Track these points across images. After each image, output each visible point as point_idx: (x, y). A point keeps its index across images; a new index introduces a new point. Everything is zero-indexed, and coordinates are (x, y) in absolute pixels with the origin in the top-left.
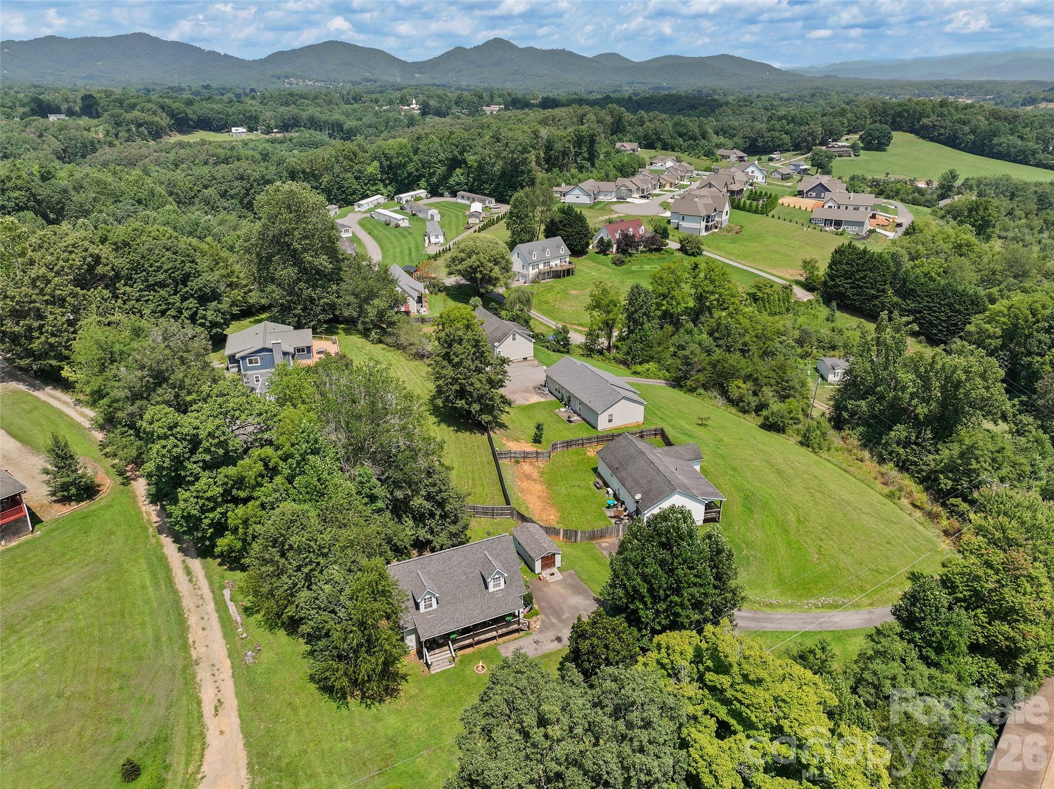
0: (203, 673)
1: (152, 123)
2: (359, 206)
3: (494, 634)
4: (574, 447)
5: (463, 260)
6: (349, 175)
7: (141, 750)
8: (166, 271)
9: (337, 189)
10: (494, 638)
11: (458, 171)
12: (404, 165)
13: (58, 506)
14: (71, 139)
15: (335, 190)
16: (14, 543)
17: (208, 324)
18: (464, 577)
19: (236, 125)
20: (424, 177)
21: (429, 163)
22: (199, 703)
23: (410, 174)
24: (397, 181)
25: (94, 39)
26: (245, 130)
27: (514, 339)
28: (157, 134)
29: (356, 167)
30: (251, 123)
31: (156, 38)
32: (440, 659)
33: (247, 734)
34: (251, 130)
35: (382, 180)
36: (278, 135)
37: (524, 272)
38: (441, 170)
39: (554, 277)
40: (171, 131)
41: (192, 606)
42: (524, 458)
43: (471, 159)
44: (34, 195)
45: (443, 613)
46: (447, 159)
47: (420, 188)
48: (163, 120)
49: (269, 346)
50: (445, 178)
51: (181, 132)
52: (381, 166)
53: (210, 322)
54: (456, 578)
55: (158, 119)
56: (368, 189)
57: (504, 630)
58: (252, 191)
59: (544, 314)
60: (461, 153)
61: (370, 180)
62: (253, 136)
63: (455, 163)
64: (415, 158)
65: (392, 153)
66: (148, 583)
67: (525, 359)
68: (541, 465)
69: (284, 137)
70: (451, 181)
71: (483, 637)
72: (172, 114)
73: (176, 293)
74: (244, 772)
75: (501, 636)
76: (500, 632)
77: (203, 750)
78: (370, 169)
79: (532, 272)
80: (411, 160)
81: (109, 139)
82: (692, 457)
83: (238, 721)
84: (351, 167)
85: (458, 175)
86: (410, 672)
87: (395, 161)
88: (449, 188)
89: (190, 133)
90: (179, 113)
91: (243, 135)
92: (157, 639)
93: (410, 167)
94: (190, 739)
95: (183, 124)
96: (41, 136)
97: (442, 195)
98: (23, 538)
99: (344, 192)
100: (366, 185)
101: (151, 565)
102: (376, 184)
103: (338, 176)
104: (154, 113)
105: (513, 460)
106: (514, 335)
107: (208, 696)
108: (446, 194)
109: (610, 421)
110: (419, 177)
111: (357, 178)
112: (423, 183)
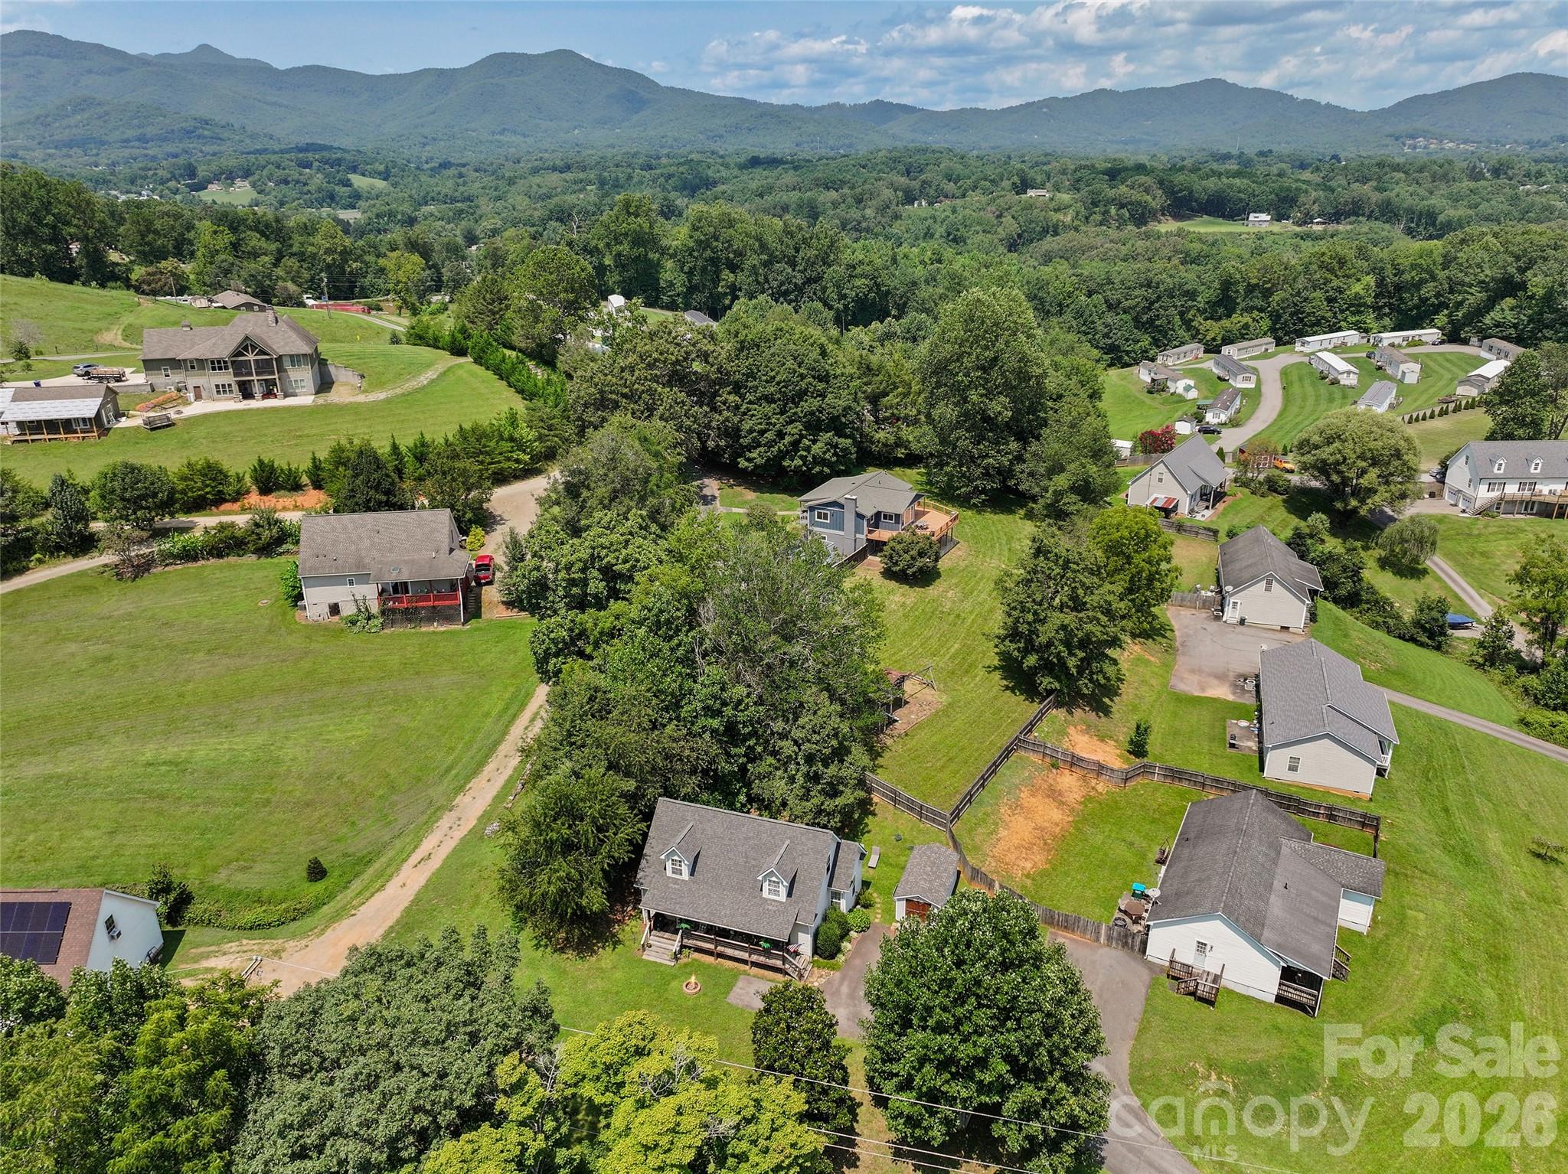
0: (445, 821)
1: (1139, 203)
2: (1303, 344)
3: (745, 956)
4: (1185, 784)
5: (1317, 447)
6: (1318, 294)
7: (341, 860)
8: (778, 383)
9: (1292, 315)
10: (745, 962)
11: (1509, 301)
12: (1418, 285)
13: (502, 607)
14: (1031, 222)
15: (1286, 316)
16: (443, 629)
17: (810, 458)
18: (742, 860)
19: (1259, 210)
20: (1447, 307)
21: (1463, 284)
22: (416, 847)
23: (1423, 301)
24: (1399, 311)
25: (1152, 91)
26: (1269, 218)
27: (1268, 589)
28: (1141, 216)
29: (1335, 283)
30: (1282, 206)
31: (1234, 84)
32: (663, 947)
33: (417, 900)
34: (1279, 217)
35: (1376, 308)
36: (1320, 228)
37: (1469, 491)
38: (1475, 297)
39: (1539, 514)
40: (1163, 215)
41: (503, 753)
42: (1072, 764)
43: (1537, 282)
44: (878, 285)
45: (690, 890)
46: (1493, 279)
47: (1434, 326)
48: (1156, 200)
49: (842, 501)
50: (1480, 311)
51: (1178, 217)
52: (1381, 283)
53: (814, 457)
54: (731, 855)
55: (1149, 198)
56: (1345, 320)
57: (762, 959)
58: (1157, 305)
59: (1465, 574)
60: (1522, 271)
61: (1351, 306)
62: (1276, 228)
63: (1509, 287)
64: (1442, 275)
65: (1405, 263)
66: (493, 714)
67: (1285, 628)
68: (1100, 788)
69: (1325, 230)
70: (1488, 320)
71: (729, 952)
72: (1170, 191)
73: (782, 413)
74: (381, 931)
75: (755, 964)
76: (754, 958)
77: (378, 890)
78: (1357, 288)
79: (1484, 494)
80: (1433, 278)
81: (1077, 223)
82: (1357, 882)
83: (423, 883)
84: (1327, 281)
85: (1505, 310)
86: (627, 943)
87: (1407, 277)
88: (1480, 331)
89: (1189, 218)
90: (1181, 190)
91: (1264, 225)
92: (448, 770)
93: (1428, 290)
94: (379, 875)
95: (1183, 205)
96: (1000, 216)
97: (1465, 342)
98: (453, 627)
99: (1301, 320)
100: (1342, 311)
101: (514, 697)
102: (1359, 312)
103: (1299, 293)
104: (1147, 191)
105: (1048, 759)
106: (1269, 582)
107: (427, 845)
108: (1474, 340)
109: (1293, 768)
110: (1437, 309)
111: (1330, 300)
112: (1441, 318)
